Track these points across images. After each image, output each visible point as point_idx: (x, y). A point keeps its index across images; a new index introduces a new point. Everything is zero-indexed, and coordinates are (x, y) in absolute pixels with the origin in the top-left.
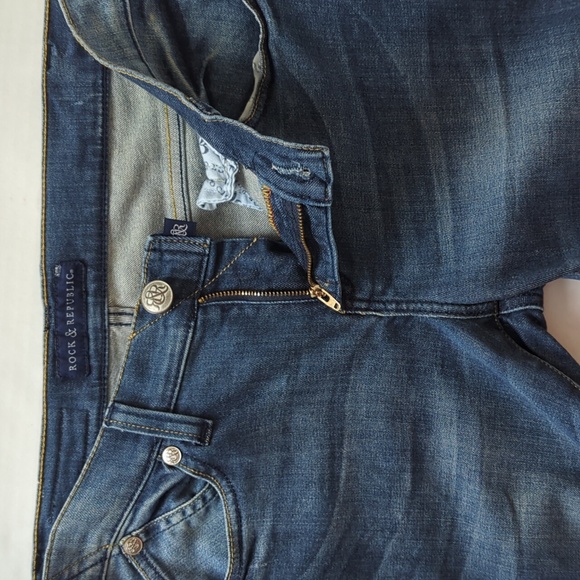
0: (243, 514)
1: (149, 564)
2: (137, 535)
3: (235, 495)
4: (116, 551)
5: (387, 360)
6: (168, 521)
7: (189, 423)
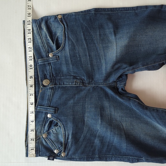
0: (66, 129)
1: (49, 140)
2: (46, 134)
3: (64, 125)
4: (42, 137)
5: (94, 95)
6: (52, 131)
7: (53, 109)
